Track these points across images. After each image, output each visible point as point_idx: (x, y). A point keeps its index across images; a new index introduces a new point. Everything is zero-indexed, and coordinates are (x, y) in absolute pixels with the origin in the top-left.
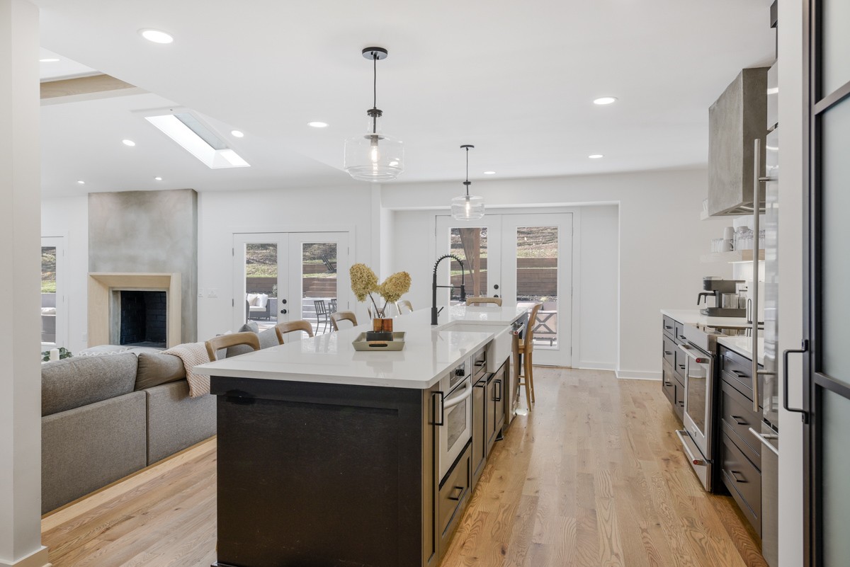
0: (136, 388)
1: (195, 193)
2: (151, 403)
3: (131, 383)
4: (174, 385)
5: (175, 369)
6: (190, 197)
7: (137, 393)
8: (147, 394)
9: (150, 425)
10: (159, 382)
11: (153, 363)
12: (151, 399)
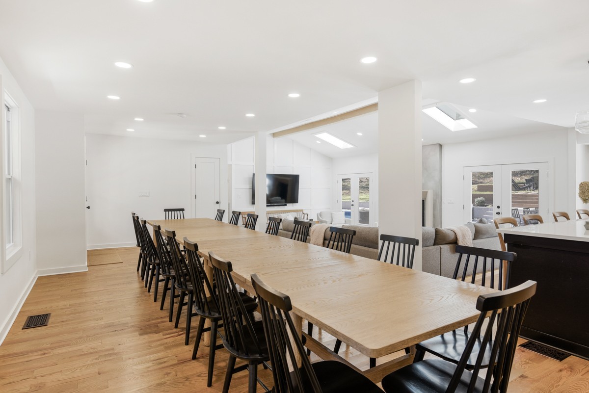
0: (435, 244)
1: (441, 146)
2: (442, 253)
3: (433, 242)
4: (451, 245)
5: (452, 237)
6: (438, 148)
7: (436, 246)
8: (440, 248)
9: (442, 262)
10: (445, 243)
11: (443, 233)
12: (442, 249)
